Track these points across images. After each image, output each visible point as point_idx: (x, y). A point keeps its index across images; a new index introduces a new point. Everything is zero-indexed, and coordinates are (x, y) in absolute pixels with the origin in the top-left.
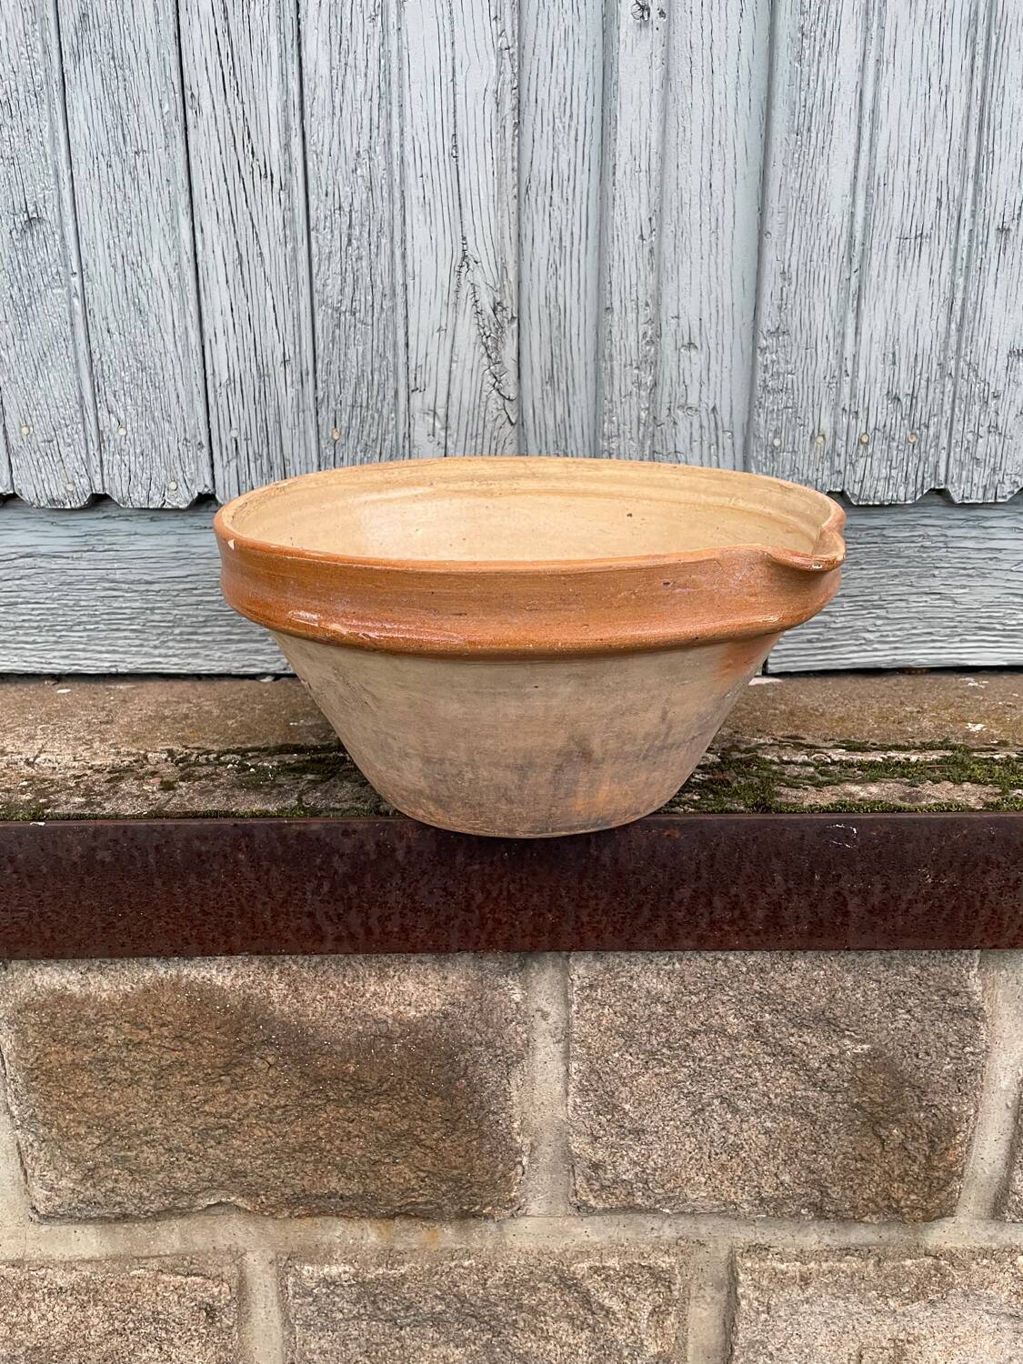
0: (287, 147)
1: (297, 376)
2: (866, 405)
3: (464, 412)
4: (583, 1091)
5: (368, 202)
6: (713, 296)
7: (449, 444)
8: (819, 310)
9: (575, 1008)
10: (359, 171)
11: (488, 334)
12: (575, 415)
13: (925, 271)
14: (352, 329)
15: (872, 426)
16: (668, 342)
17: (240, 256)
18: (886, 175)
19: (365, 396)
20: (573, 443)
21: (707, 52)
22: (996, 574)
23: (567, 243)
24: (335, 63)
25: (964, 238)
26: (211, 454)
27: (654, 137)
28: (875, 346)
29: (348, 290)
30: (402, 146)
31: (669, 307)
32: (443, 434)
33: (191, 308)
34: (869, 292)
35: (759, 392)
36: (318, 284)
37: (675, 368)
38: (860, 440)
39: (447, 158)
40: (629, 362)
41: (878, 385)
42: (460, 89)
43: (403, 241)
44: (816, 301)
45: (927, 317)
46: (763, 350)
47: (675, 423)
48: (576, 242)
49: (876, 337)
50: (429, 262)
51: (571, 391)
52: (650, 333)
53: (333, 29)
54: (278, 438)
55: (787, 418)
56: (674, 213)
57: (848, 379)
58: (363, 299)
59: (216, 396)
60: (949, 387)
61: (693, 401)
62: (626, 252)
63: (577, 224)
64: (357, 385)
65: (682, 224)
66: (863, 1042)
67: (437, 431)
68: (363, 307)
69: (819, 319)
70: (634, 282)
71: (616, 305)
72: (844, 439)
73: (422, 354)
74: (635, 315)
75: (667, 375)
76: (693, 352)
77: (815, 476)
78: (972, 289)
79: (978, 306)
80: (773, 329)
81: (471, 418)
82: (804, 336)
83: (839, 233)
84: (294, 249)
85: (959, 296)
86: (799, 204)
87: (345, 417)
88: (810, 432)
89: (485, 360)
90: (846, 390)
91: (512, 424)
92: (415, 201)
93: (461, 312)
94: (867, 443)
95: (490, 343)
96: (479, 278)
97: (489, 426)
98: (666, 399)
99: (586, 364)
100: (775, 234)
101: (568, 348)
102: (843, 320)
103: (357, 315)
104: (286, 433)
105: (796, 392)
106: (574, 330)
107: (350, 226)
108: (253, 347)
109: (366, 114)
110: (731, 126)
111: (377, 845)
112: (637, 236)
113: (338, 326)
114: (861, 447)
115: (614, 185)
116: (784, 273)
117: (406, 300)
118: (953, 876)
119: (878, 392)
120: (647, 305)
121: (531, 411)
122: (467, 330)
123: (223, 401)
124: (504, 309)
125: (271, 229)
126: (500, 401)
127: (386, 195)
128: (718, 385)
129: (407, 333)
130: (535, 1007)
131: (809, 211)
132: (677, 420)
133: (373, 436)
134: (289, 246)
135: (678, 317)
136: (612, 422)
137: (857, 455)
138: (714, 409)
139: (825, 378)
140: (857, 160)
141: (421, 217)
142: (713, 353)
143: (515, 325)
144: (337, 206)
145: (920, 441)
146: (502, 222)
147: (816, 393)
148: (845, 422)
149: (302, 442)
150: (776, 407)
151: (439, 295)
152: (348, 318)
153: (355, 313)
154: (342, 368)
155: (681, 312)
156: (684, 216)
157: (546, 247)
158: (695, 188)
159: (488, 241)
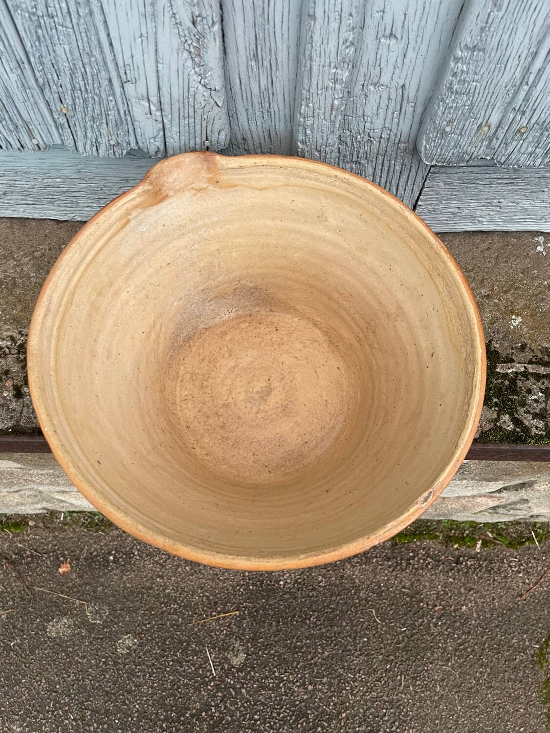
1: (13, 64)
2: (534, 107)
3: (175, 102)
7: (165, 121)
11: (189, 42)
12: (278, 86)
14: (54, 31)
15: (533, 121)
16: (370, 34)
19: (82, 83)
20: (276, 106)
31: (375, 3)
32: (159, 113)
35: (444, 89)
37: (373, 54)
38: (519, 131)
40: (327, 64)
44: (520, 26)
47: (366, 96)
51: (274, 68)
52: (351, 39)
54: (14, 108)
55: (462, 113)
57: (526, 88)
58: (57, 6)
61: (385, 80)
64: (72, 75)
67: (153, 113)
68: (59, 12)
69: (518, 41)
71: (319, 14)
72: (506, 128)
73: (127, 55)
74: (337, 25)
75: (365, 61)
76: (393, 41)
77: (472, 150)
80: (471, 46)
81: (182, 105)
82: (498, 55)
87: (68, 97)
88: (479, 123)
89: (189, 63)
90: (522, 95)
91: (219, 107)
93: (160, 22)
94: (524, 133)
95: (192, 50)
97: (199, 112)
98: (361, 79)
99: (289, 48)
101: (272, 34)
103: (56, 19)
104: (20, 105)
105: (476, 96)
106: (278, 19)
113: (39, 27)
114: (518, 135)
117: (102, 7)
121: (238, 81)
122: (168, 39)
124: (204, 18)
126: (207, 93)
128: (411, 69)
129: (109, 35)
132: (368, 94)
133: (97, 111)
135: (383, 12)
136: (307, 106)
137: (513, 139)
138: (403, 86)
139: (506, 87)
142: (412, 42)
143: (218, 27)
147: (494, 97)
148: (512, 117)
149: (36, 111)
150: (454, 105)
151: (135, 6)
152: (47, 22)
153: (53, 17)
154: (54, 62)
155: (387, 7)
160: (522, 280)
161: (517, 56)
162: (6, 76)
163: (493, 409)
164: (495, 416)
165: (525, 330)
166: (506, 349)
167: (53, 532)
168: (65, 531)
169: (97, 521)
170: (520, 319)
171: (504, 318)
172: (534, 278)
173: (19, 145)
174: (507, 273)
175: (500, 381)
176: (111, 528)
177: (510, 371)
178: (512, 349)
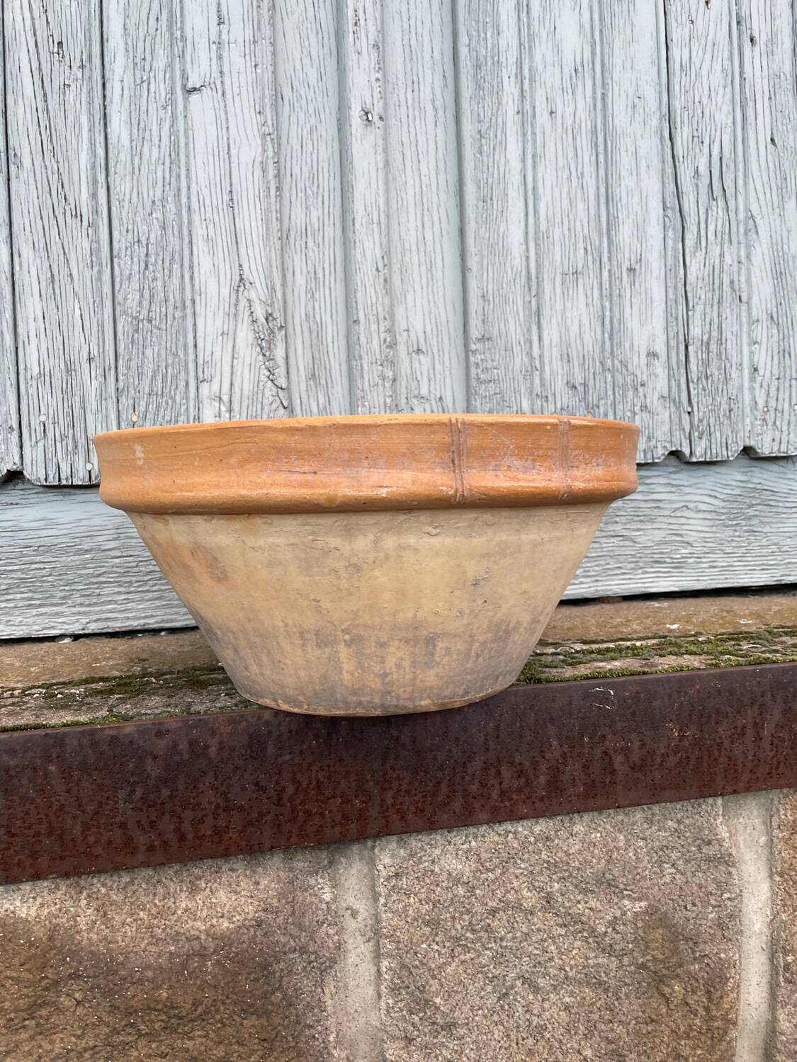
0: (94, 196)
1: (100, 371)
2: (553, 392)
3: (245, 398)
4: (395, 990)
5: (162, 237)
6: (433, 316)
8: (512, 323)
9: (382, 901)
10: (154, 215)
11: (262, 337)
12: (334, 403)
13: (582, 299)
14: (149, 333)
15: (559, 406)
16: (402, 349)
17: (52, 276)
18: (548, 230)
19: (160, 386)
21: (414, 148)
22: (660, 519)
23: (320, 275)
24: (135, 137)
25: (605, 274)
26: (21, 437)
27: (382, 201)
28: (555, 350)
29: (146, 303)
30: (189, 198)
31: (401, 324)
32: (228, 416)
33: (7, 316)
34: (546, 311)
35: (474, 383)
36: (119, 298)
37: (409, 368)
39: (225, 208)
40: (374, 361)
41: (560, 377)
42: (234, 159)
43: (191, 267)
44: (509, 317)
45: (588, 329)
47: (413, 410)
48: (327, 275)
49: (554, 344)
50: (212, 284)
51: (330, 386)
52: (388, 339)
53: (133, 113)
54: (83, 422)
55: (498, 401)
56: (399, 256)
57: (538, 373)
58: (158, 311)
59: (27, 388)
60: (609, 378)
61: (424, 392)
62: (367, 280)
63: (327, 261)
64: (153, 377)
65: (405, 264)
66: (640, 899)
67: (223, 414)
68: (158, 316)
69: (512, 329)
70: (374, 302)
71: (362, 318)
73: (208, 352)
74: (376, 327)
75: (403, 373)
76: (421, 356)
78: (616, 309)
79: (622, 321)
80: (480, 337)
81: (251, 402)
82: (503, 343)
83: (519, 270)
84: (100, 272)
85: (607, 314)
86: (490, 249)
87: (143, 403)
89: (261, 357)
90: (537, 380)
91: (285, 408)
92: (200, 238)
93: (240, 320)
95: (264, 344)
96: (253, 295)
97: (266, 409)
98: (404, 391)
99: (340, 365)
100: (474, 269)
101: (326, 353)
103: (153, 322)
104: (90, 418)
105: (501, 383)
106: (330, 339)
107: (147, 255)
108: (61, 348)
109: (159, 174)
110: (435, 199)
111: (190, 743)
112: (374, 269)
113: (137, 331)
115: (354, 232)
116: (484, 296)
117: (194, 311)
118: (693, 728)
119: (560, 382)
120: (385, 319)
121: (299, 400)
122: (245, 335)
123: (33, 391)
124: (275, 319)
125: (80, 256)
126: (274, 389)
127: (176, 233)
128: (442, 381)
129: (195, 337)
130: (344, 905)
131: (497, 254)
132: (413, 407)
133: (167, 418)
134: (95, 269)
135: (408, 331)
136: (364, 406)
138: (441, 398)
139: (521, 373)
140: (527, 220)
141: (206, 250)
142: (436, 356)
143: (283, 332)
144: (136, 240)
146: (270, 255)
147: (516, 383)
149: (104, 425)
151: (222, 307)
152: (145, 325)
153: (151, 320)
154: (140, 364)
155: (410, 327)
156: (407, 259)
157: (304, 277)
158: (413, 240)
159: (260, 268)
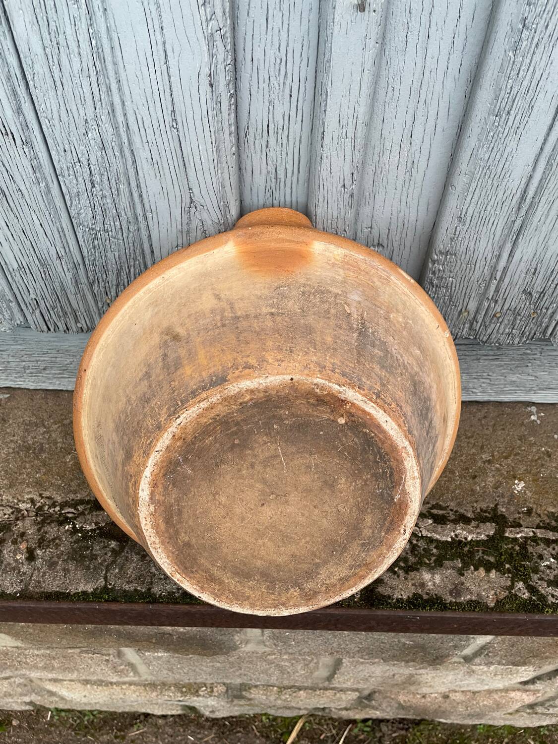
0: (19, 111)
1: (71, 265)
2: (505, 297)
5: (103, 158)
6: (401, 215)
10: (90, 135)
14: (108, 241)
15: (506, 307)
23: (281, 175)
24: (47, 43)
26: (19, 306)
27: (362, 110)
28: (522, 265)
29: (99, 217)
30: (125, 115)
31: (365, 222)
36: (73, 213)
38: (495, 315)
39: (168, 130)
41: (518, 286)
42: (174, 71)
43: (139, 187)
44: (482, 236)
46: (434, 262)
48: (289, 175)
49: (524, 260)
50: (163, 204)
54: (66, 299)
55: (444, 302)
56: (376, 156)
57: (495, 282)
58: (112, 223)
59: (12, 277)
62: (330, 196)
63: (290, 162)
64: (118, 274)
65: (381, 165)
68: (113, 228)
69: (482, 247)
70: (335, 215)
72: (483, 313)
80: (444, 251)
82: (468, 257)
83: (514, 191)
84: (47, 186)
86: (484, 171)
87: (113, 291)
88: (459, 310)
90: (493, 288)
92: (144, 160)
93: (193, 237)
94: (499, 317)
96: (205, 216)
100: (459, 189)
102: (501, 248)
103: (110, 233)
104: (71, 296)
105: (454, 289)
107: (91, 175)
108: (31, 249)
109: (86, 89)
110: (438, 87)
112: (339, 186)
113: (96, 239)
114: (495, 318)
115: (322, 146)
116: (460, 217)
117: (148, 226)
119: (516, 290)
123: (18, 279)
125: (23, 173)
129: (151, 246)
131: (492, 176)
134: (42, 185)
135: (371, 228)
137: (491, 322)
139: (478, 281)
141: (152, 173)
142: (396, 249)
144: (76, 160)
145: (539, 317)
146: (222, 177)
147: (469, 289)
148: (487, 305)
149: (84, 302)
150: (436, 296)
152: (103, 235)
153: (108, 232)
154: (104, 264)
155: (374, 224)
156: (385, 159)
157: (264, 177)
158: (397, 138)
159: (212, 193)
160: (520, 447)
161: (484, 259)
162: (63, 274)
163: (506, 575)
164: (509, 583)
165: (529, 494)
166: (513, 513)
167: (37, 735)
168: (50, 733)
169: (86, 722)
170: (522, 484)
171: (507, 483)
172: (532, 445)
173: (65, 328)
174: (504, 440)
175: (510, 546)
176: (102, 732)
177: (519, 536)
178: (519, 513)
